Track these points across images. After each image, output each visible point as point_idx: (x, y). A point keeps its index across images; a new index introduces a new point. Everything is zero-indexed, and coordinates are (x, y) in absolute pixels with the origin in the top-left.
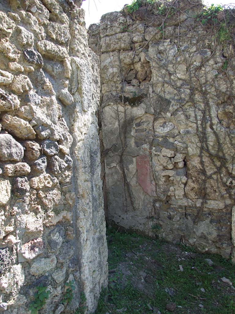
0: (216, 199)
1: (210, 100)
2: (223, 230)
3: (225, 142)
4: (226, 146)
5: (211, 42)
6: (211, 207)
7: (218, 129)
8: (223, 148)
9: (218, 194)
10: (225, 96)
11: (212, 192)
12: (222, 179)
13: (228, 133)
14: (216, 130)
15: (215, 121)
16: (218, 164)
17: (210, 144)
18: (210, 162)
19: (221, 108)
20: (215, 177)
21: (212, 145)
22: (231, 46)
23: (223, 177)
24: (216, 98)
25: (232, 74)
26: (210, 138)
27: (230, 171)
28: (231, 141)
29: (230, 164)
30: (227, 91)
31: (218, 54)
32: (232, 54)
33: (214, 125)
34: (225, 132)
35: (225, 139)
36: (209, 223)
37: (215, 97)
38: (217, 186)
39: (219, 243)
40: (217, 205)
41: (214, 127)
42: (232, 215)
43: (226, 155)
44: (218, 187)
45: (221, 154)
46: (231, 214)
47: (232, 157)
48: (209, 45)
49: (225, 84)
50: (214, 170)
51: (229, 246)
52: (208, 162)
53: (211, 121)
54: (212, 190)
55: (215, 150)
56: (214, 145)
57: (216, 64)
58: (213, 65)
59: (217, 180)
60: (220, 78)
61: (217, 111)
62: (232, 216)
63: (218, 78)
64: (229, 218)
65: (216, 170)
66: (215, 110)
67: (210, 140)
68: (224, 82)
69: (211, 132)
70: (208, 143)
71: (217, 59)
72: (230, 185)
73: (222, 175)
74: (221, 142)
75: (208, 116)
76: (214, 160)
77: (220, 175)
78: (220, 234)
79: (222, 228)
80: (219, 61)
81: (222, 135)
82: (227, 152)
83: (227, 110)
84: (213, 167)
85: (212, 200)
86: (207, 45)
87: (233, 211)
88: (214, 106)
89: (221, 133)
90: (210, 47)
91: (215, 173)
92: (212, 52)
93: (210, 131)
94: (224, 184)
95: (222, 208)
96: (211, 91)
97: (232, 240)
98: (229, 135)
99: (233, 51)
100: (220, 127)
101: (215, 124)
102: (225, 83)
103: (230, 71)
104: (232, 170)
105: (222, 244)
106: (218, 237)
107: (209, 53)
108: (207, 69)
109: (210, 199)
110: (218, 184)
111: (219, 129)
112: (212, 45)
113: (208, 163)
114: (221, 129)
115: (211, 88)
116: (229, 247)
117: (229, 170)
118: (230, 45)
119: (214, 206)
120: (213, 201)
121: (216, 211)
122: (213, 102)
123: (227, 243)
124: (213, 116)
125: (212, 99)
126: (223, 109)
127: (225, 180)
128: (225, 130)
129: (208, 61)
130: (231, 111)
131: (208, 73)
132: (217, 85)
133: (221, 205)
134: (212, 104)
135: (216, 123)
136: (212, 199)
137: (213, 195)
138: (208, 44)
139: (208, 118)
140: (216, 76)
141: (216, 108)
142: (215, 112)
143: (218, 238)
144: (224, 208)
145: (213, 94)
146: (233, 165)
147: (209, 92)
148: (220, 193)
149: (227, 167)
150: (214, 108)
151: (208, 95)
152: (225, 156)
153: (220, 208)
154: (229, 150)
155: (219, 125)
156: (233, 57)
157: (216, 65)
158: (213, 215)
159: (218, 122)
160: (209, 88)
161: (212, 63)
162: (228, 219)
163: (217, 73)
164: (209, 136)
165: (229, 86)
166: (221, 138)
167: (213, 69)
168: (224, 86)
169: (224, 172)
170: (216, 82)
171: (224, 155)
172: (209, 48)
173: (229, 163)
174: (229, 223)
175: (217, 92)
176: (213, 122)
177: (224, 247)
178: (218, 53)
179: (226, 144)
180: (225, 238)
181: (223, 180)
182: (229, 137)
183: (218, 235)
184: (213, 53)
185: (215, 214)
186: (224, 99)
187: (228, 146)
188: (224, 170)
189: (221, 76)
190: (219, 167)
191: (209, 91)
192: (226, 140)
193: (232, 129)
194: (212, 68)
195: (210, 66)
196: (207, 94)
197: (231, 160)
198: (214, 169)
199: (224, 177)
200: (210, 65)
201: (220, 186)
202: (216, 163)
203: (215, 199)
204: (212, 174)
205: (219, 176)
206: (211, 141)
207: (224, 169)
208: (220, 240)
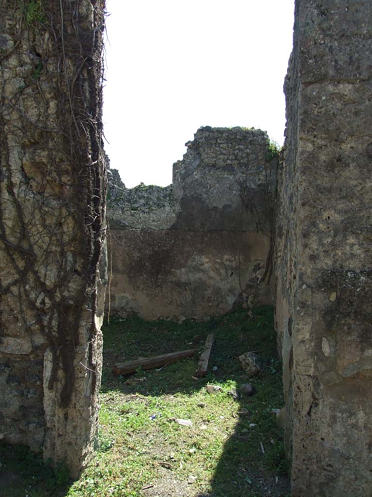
0: (18, 334)
1: (9, 137)
2: (29, 396)
3: (33, 221)
4: (34, 229)
5: (14, 23)
6: (8, 351)
7: (21, 194)
8: (29, 233)
9: (21, 324)
10: (35, 130)
11: (12, 321)
12: (27, 296)
13: (39, 204)
14: (18, 196)
15: (17, 178)
16: (21, 264)
17: (6, 225)
18: (7, 260)
19: (27, 154)
20: (14, 289)
21: (11, 226)
22: (47, 36)
23: (30, 291)
24: (21, 134)
25: (48, 90)
26: (6, 211)
27: (42, 280)
28: (44, 220)
29: (41, 265)
30: (38, 120)
31: (25, 47)
32: (49, 50)
33: (15, 186)
34: (34, 203)
35: (32, 214)
36: (5, 382)
37: (20, 131)
38: (19, 309)
39: (23, 421)
40: (19, 347)
41: (15, 191)
42: (44, 365)
43: (35, 247)
44: (22, 311)
45: (25, 245)
46: (43, 363)
47: (45, 251)
48: (11, 28)
49: (36, 107)
50: (15, 276)
51: (40, 427)
52: (5, 261)
53: (9, 177)
54: (12, 317)
55: (16, 237)
56: (14, 226)
57: (22, 66)
58: (17, 67)
59: (20, 296)
60: (28, 94)
61: (21, 160)
62: (43, 367)
63: (24, 94)
64: (39, 372)
65: (17, 276)
66: (17, 156)
67: (7, 216)
68: (33, 102)
69: (8, 200)
70: (5, 221)
71: (24, 56)
72: (42, 306)
73: (27, 287)
74: (26, 221)
75: (5, 169)
76: (14, 256)
77: (24, 287)
78: (26, 405)
79: (28, 392)
80: (26, 60)
81: (28, 208)
82: (37, 241)
83: (37, 159)
84: (12, 271)
85: (11, 336)
86: (7, 26)
87: (45, 357)
88: (16, 148)
89: (27, 203)
90: (12, 32)
91: (15, 283)
92: (15, 42)
93: (7, 198)
94: (32, 305)
95: (27, 353)
96: (10, 118)
97: (45, 415)
98: (40, 208)
99: (50, 46)
100: (25, 191)
101: (16, 184)
102: (35, 105)
103: (43, 83)
104: (45, 278)
105: (28, 424)
106: (20, 411)
107: (11, 43)
108: (5, 74)
109: (8, 335)
110: (21, 304)
111: (23, 196)
112: (17, 29)
113: (4, 263)
114: (26, 195)
115: (11, 113)
116: (40, 429)
117: (39, 278)
118: (45, 33)
119: (14, 348)
120: (13, 339)
121: (18, 359)
122: (16, 142)
123: (36, 421)
124: (13, 168)
125: (13, 134)
126: (31, 156)
127: (33, 296)
128: (34, 197)
129: (7, 57)
130: (44, 160)
131: (8, 82)
132: (22, 108)
133: (27, 347)
134: (14, 144)
135: (18, 182)
136: (11, 334)
137: (12, 326)
138: (10, 25)
139: (4, 173)
140: (21, 91)
141: (19, 153)
142: (18, 160)
143: (21, 413)
144: (31, 352)
145: (15, 124)
146: (46, 267)
147: (8, 121)
148: (25, 322)
149: (37, 272)
150: (15, 152)
151: (6, 127)
152: (33, 250)
153: (24, 353)
154: (41, 238)
155: (23, 188)
156: (51, 57)
157: (21, 68)
158: (14, 366)
159: (21, 182)
160: (6, 112)
161: (14, 64)
162: (37, 373)
163: (23, 84)
164: (5, 209)
165: (42, 111)
166: (26, 214)
167: (16, 75)
168: (34, 111)
169: (32, 280)
170: (21, 103)
171: (31, 246)
172: (10, 34)
173: (39, 263)
174: (38, 383)
175: (22, 122)
176: (13, 180)
177: (30, 429)
178: (26, 45)
179: (35, 225)
180: (34, 411)
181: (30, 296)
182: (40, 211)
183: (21, 407)
184: (17, 44)
185: (16, 365)
186: (32, 136)
187: (37, 230)
188: (31, 277)
189: (30, 90)
190: (21, 271)
191: (7, 118)
192: (34, 217)
193: (48, 197)
194: (14, 72)
195: (10, 69)
196: (5, 124)
197: (44, 257)
198: (13, 274)
199: (32, 292)
200: (11, 66)
201: (25, 309)
202: (17, 263)
203: (16, 335)
204: (9, 284)
205: (22, 289)
206: (10, 219)
207: (32, 275)
208: (25, 416)
